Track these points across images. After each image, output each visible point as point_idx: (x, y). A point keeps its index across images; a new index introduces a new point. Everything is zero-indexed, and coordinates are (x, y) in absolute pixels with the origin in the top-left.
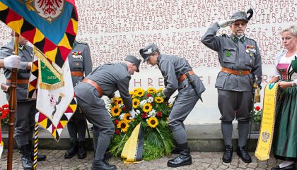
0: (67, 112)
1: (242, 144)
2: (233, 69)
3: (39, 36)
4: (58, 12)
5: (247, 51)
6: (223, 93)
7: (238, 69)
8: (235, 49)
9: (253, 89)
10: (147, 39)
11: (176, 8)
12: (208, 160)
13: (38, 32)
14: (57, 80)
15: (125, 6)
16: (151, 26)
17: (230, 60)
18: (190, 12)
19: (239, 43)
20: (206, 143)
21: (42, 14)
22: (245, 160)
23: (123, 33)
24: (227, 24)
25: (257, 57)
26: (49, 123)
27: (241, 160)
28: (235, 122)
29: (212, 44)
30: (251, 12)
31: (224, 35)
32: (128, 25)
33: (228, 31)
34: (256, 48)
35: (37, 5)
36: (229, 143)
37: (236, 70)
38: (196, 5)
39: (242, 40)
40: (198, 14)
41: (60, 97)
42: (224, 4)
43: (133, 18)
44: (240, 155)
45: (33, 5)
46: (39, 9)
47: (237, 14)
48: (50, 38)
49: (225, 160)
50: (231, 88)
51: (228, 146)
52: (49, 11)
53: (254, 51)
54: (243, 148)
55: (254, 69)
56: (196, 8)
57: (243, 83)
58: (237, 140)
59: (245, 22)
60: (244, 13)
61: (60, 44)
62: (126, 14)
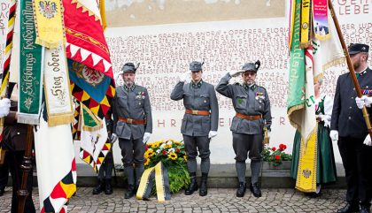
0: (103, 149)
1: (254, 182)
2: (244, 114)
3: (86, 97)
4: (100, 80)
5: (257, 98)
6: (237, 136)
7: (250, 114)
8: (246, 96)
9: (263, 132)
10: (170, 82)
11: (199, 52)
12: (224, 195)
13: (85, 93)
14: (95, 124)
15: (150, 49)
16: (175, 69)
17: (241, 106)
18: (212, 56)
19: (250, 91)
20: (223, 181)
21: (88, 81)
22: (256, 195)
23: (147, 75)
24: (238, 74)
25: (266, 103)
26: (92, 159)
27: (252, 195)
28: (248, 161)
29: (225, 91)
30: (258, 63)
31: (237, 84)
32: (152, 68)
33: (240, 80)
34: (266, 95)
35: (84, 74)
36: (242, 180)
37: (247, 115)
38: (218, 50)
39: (252, 89)
40: (220, 58)
41: (98, 138)
42: (244, 49)
43: (157, 61)
44: (252, 191)
45: (81, 73)
46: (86, 77)
47: (247, 65)
48: (94, 98)
49: (238, 195)
50: (243, 131)
51: (242, 183)
52: (94, 78)
53: (263, 97)
54: (256, 184)
55: (264, 114)
56: (218, 52)
57: (254, 127)
58: (250, 178)
59: (254, 72)
60: (253, 64)
61: (101, 103)
62: (150, 56)
